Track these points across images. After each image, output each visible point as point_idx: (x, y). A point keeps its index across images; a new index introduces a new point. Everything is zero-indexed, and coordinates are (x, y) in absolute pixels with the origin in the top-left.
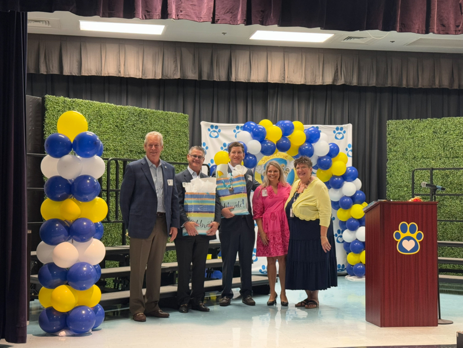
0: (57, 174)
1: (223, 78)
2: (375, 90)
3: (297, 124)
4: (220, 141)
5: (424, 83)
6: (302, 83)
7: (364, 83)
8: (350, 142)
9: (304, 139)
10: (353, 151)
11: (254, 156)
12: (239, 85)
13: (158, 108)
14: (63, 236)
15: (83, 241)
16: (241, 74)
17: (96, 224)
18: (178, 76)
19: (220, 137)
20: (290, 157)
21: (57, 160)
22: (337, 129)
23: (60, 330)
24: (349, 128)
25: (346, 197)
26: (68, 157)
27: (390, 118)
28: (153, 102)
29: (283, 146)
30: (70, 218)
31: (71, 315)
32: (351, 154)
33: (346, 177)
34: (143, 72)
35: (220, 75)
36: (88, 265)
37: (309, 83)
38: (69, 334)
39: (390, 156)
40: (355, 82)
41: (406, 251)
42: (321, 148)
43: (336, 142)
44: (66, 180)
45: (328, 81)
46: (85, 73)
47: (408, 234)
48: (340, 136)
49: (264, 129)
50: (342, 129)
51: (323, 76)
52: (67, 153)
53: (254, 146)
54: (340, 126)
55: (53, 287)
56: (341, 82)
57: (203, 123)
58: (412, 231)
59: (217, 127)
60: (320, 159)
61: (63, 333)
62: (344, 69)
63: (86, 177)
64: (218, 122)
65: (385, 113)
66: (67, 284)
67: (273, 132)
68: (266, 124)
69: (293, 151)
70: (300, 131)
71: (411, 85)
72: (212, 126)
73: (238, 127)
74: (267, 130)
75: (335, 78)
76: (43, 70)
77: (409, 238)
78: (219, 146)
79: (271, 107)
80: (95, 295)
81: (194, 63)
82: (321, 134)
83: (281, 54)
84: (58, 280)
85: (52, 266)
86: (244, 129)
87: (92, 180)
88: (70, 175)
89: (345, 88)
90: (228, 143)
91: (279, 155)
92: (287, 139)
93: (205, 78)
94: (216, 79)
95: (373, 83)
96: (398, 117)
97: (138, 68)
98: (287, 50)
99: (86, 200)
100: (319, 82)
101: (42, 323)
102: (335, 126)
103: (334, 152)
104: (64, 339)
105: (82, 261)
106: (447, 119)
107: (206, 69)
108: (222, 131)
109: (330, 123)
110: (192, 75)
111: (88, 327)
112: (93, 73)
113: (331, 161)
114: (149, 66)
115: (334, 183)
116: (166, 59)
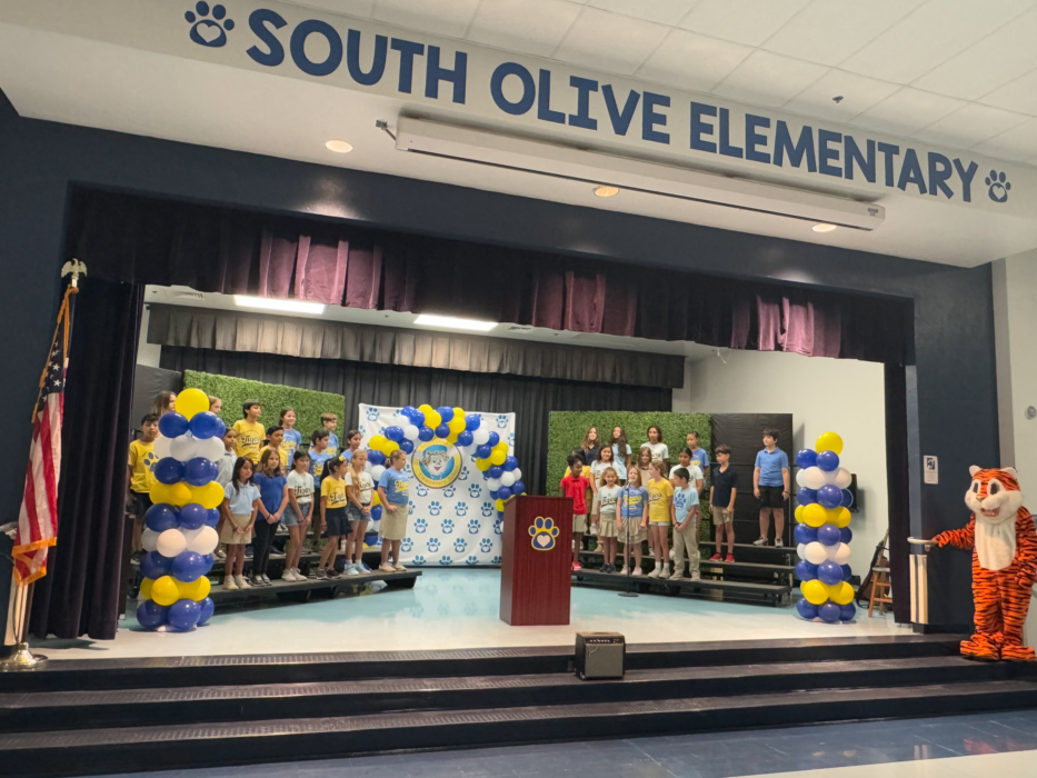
0: (169, 455)
1: (386, 360)
2: (539, 380)
3: (457, 411)
4: (378, 425)
5: (587, 376)
6: (467, 369)
7: (529, 373)
8: (512, 430)
9: (464, 426)
10: (516, 440)
11: (411, 442)
12: (401, 368)
13: (315, 389)
14: (170, 522)
15: (192, 528)
16: (404, 358)
17: (210, 511)
18: (338, 356)
19: (379, 421)
20: (450, 444)
21: (171, 440)
22: (500, 417)
23: (160, 625)
24: (512, 417)
25: (503, 487)
26: (181, 438)
27: (555, 409)
28: (311, 383)
29: (443, 433)
30: (181, 503)
31: (173, 608)
32: (513, 443)
33: (506, 467)
34: (302, 351)
35: (382, 357)
36: (197, 554)
37: (474, 369)
38: (169, 629)
39: (551, 447)
40: (520, 372)
41: (540, 547)
42: (481, 436)
43: (498, 431)
44: (179, 462)
45: (494, 368)
46: (239, 348)
47: (544, 529)
48: (502, 425)
49: (422, 414)
50: (505, 417)
51: (488, 363)
52: (183, 433)
53: (411, 432)
54: (503, 415)
55: (155, 577)
56: (506, 371)
57: (361, 406)
58: (548, 526)
59: (375, 410)
60: (479, 447)
61: (163, 628)
62: (510, 358)
63: (200, 460)
64: (379, 404)
65: (550, 404)
66: (171, 575)
67: (432, 416)
68: (425, 410)
69: (453, 437)
70: (460, 417)
71: (575, 378)
72: (371, 409)
73: (398, 411)
74: (426, 416)
75: (501, 367)
76: (194, 344)
77: (544, 534)
78: (377, 430)
79: (435, 393)
80: (204, 587)
81: (356, 345)
82: (482, 422)
83: (446, 341)
84: (162, 570)
85: (156, 554)
86: (403, 413)
87: (208, 462)
88: (183, 456)
89: (511, 377)
90: (386, 427)
91: (437, 441)
92: (446, 426)
93: (366, 359)
94: (378, 361)
95: (538, 373)
96: (563, 409)
97: (296, 346)
98: (452, 337)
99: (199, 484)
100: (484, 370)
101: (139, 617)
102: (498, 415)
103: (494, 441)
104: (163, 635)
105: (190, 550)
106: (606, 412)
107: (368, 351)
108: (381, 415)
109: (495, 411)
110: (353, 356)
111: (191, 622)
112: (248, 349)
113: (490, 451)
114: (309, 344)
115: (493, 472)
116: (326, 337)
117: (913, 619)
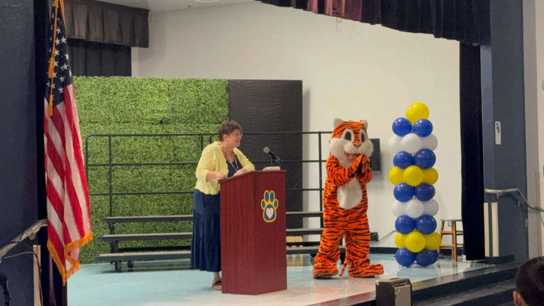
117: (487, 254)
